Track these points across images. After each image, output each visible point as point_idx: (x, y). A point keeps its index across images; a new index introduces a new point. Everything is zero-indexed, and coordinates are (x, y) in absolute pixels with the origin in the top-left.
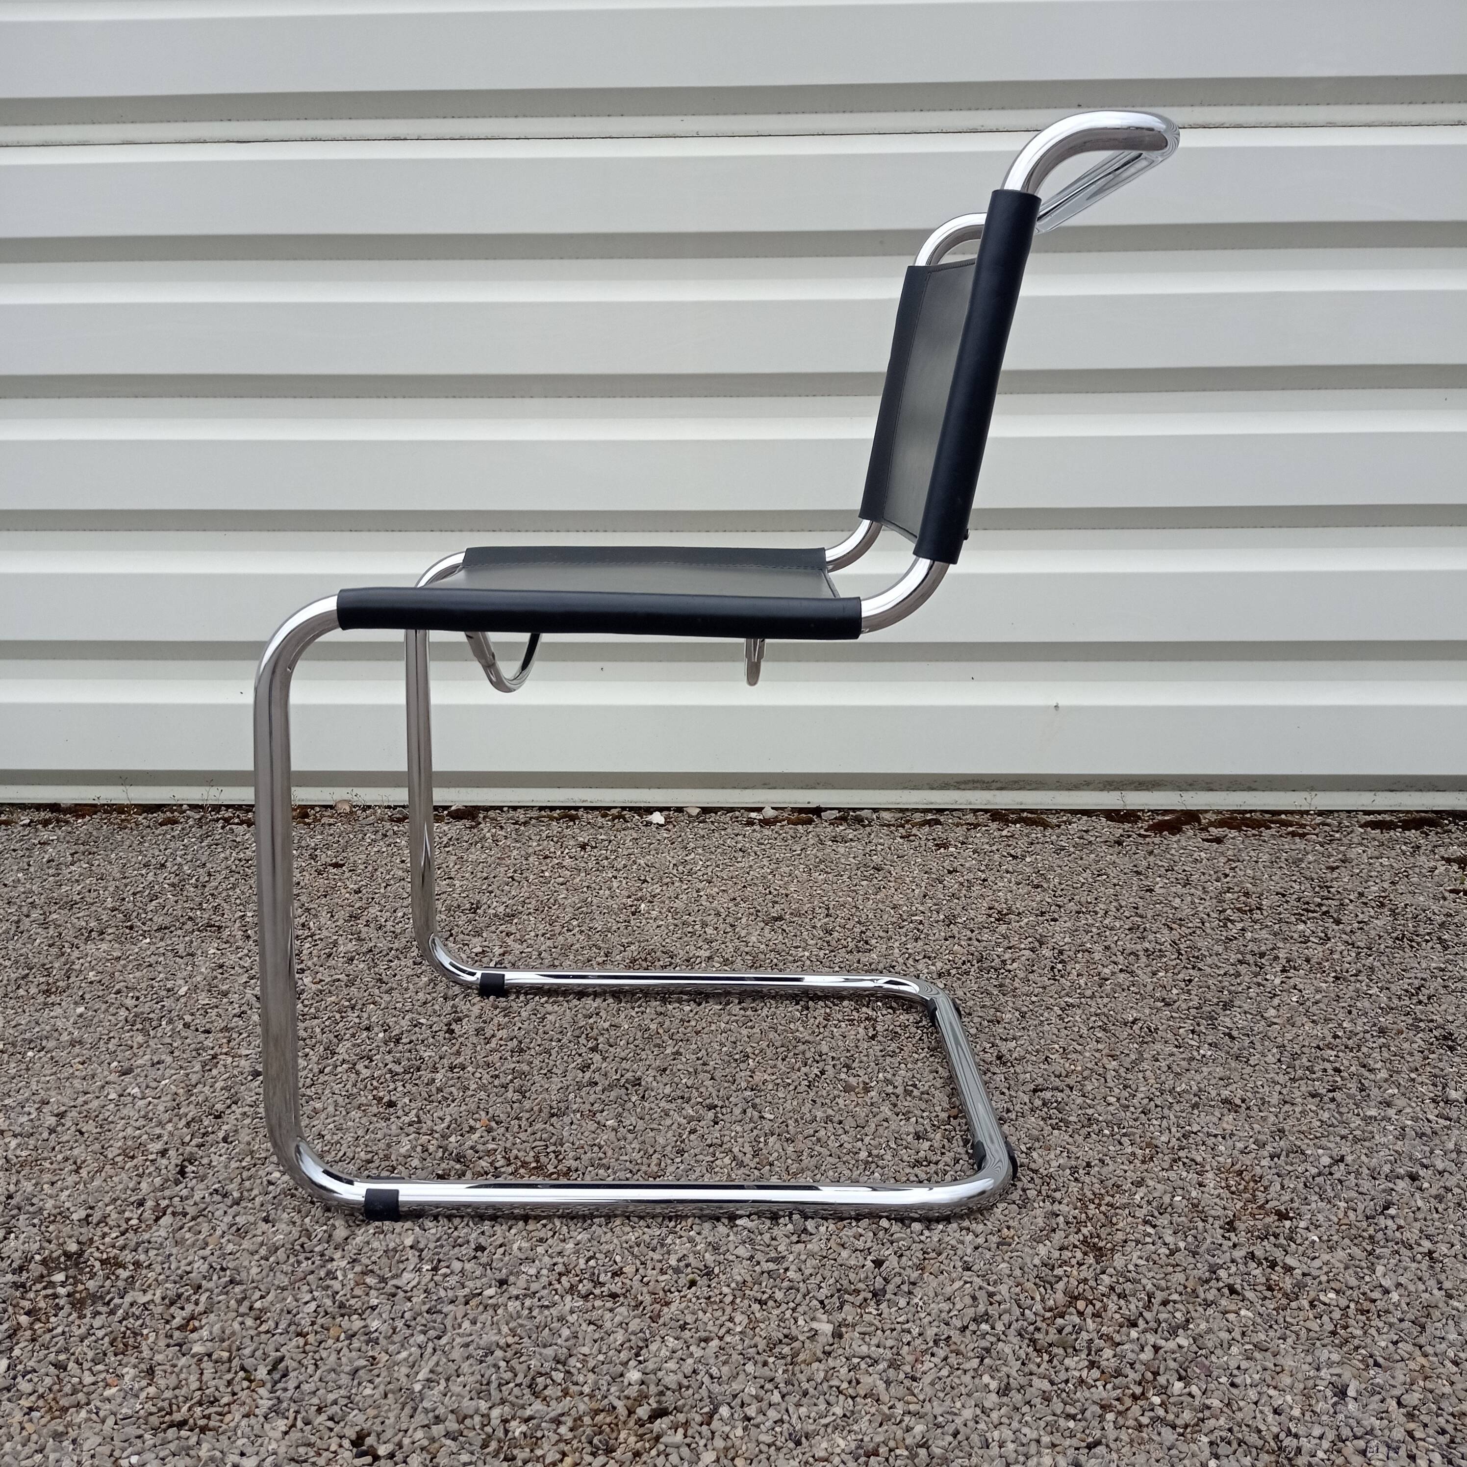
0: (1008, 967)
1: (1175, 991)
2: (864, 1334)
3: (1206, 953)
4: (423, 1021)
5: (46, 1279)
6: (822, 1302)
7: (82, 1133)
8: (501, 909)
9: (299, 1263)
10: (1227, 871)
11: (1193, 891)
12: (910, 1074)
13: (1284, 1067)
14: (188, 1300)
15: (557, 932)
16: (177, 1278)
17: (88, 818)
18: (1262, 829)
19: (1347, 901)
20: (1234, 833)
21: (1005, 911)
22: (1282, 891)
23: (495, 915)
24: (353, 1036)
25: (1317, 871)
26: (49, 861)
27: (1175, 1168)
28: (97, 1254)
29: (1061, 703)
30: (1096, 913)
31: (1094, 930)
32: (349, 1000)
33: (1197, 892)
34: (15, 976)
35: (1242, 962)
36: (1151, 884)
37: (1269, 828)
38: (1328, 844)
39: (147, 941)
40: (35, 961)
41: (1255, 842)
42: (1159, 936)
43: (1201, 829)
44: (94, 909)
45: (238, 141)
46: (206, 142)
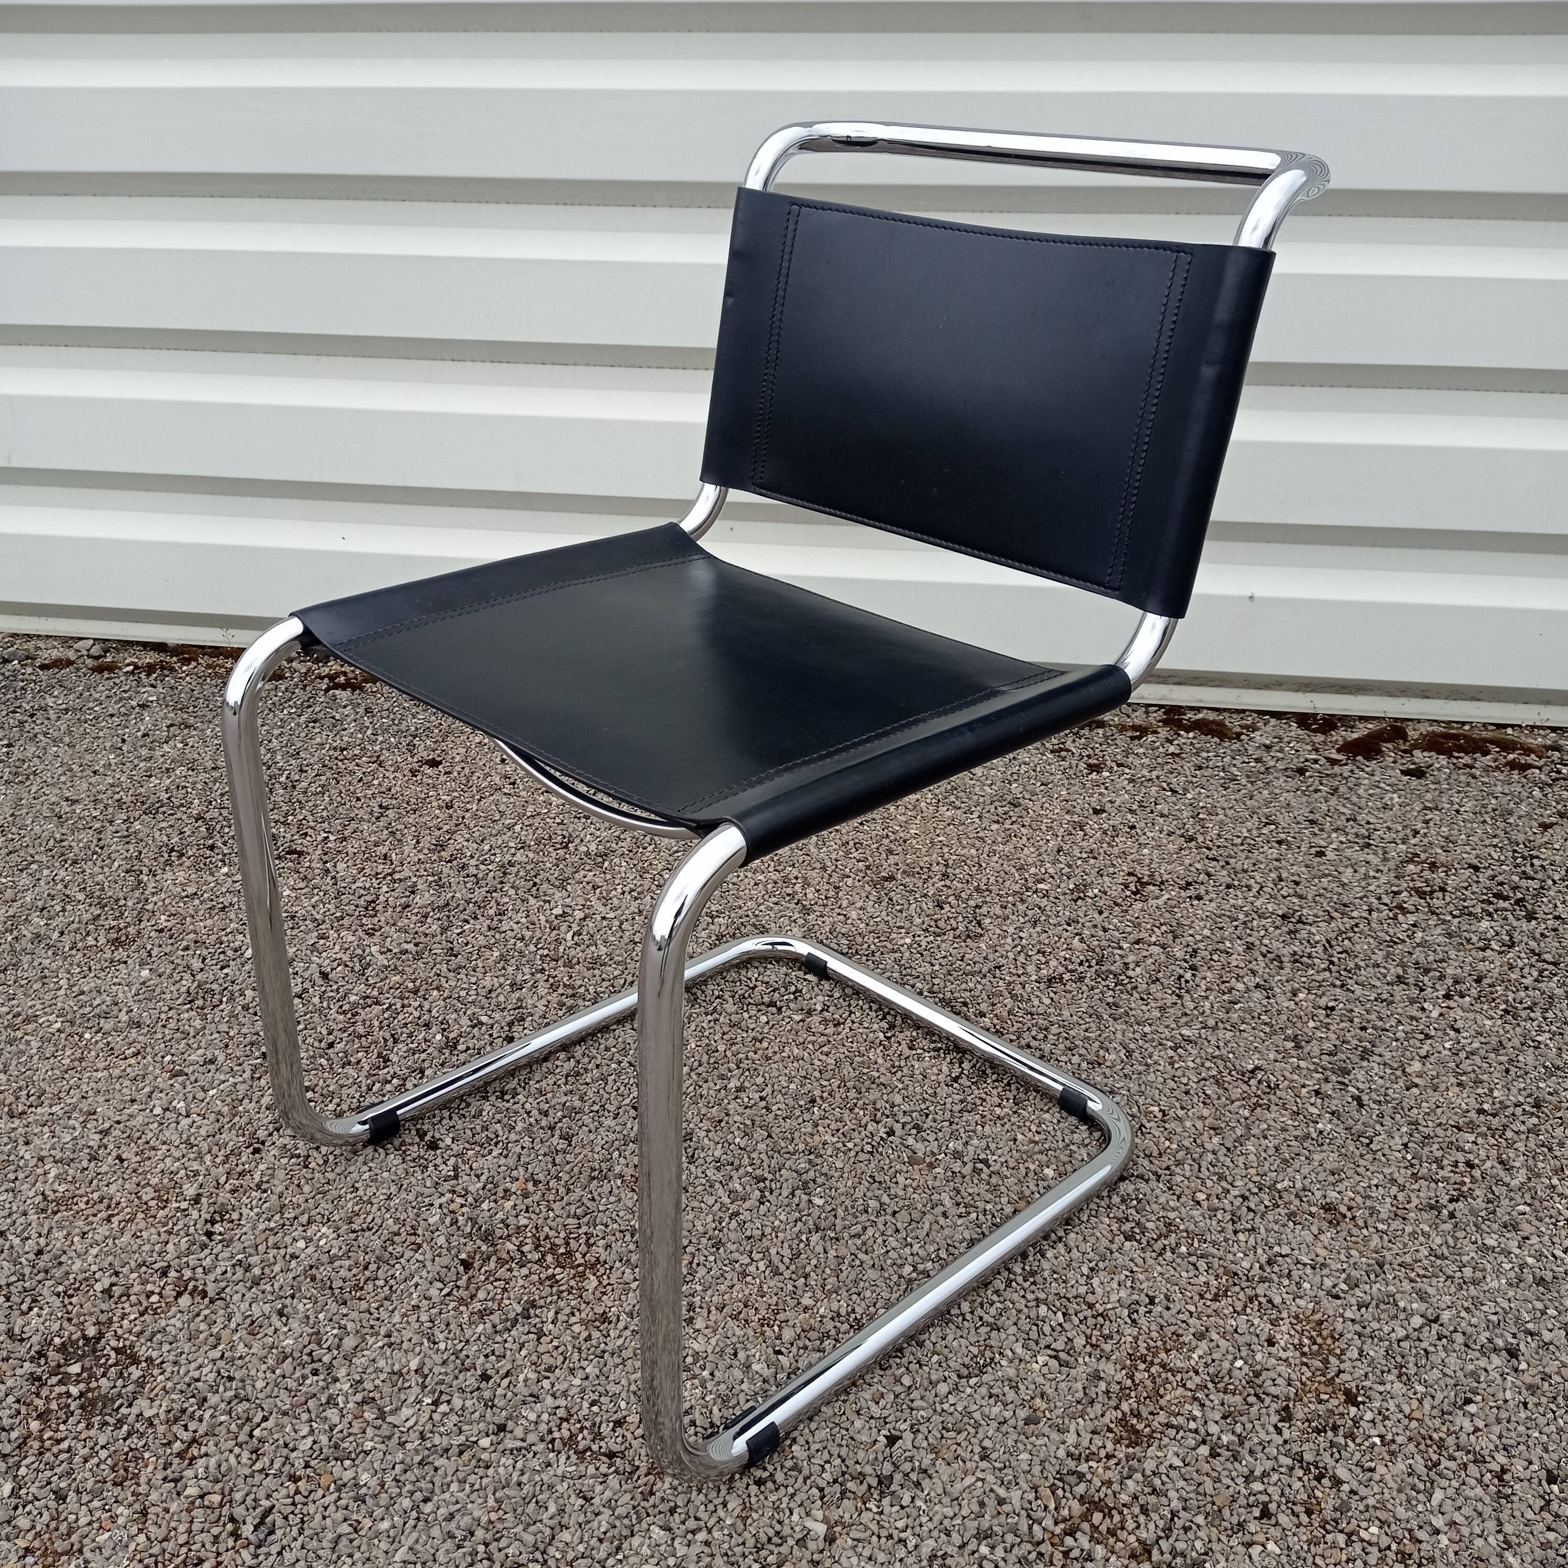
0: (1130, 973)
1: (1311, 1024)
2: (858, 1540)
3: (1362, 964)
4: (484, 1019)
5: (62, 1370)
6: (821, 1490)
7: (122, 1161)
8: (593, 847)
9: (304, 1377)
10: (1419, 826)
11: (1371, 858)
12: (983, 1144)
13: (1409, 1157)
14: (192, 1417)
15: (646, 887)
16: (184, 1387)
17: (194, 664)
18: (1477, 755)
19: (1550, 882)
20: (1443, 760)
21: (1146, 879)
22: (1475, 862)
23: (587, 854)
24: (410, 1035)
25: (1524, 830)
26: (144, 736)
27: (1248, 1311)
28: (113, 1343)
29: (1257, 594)
30: (1249, 888)
31: (1241, 916)
32: (414, 981)
33: (1375, 860)
34: (86, 917)
35: (1400, 980)
36: (1323, 843)
37: (1486, 753)
38: (1550, 786)
39: (225, 870)
40: (110, 894)
41: (1462, 778)
42: (1314, 930)
43: (1405, 751)
44: (178, 815)
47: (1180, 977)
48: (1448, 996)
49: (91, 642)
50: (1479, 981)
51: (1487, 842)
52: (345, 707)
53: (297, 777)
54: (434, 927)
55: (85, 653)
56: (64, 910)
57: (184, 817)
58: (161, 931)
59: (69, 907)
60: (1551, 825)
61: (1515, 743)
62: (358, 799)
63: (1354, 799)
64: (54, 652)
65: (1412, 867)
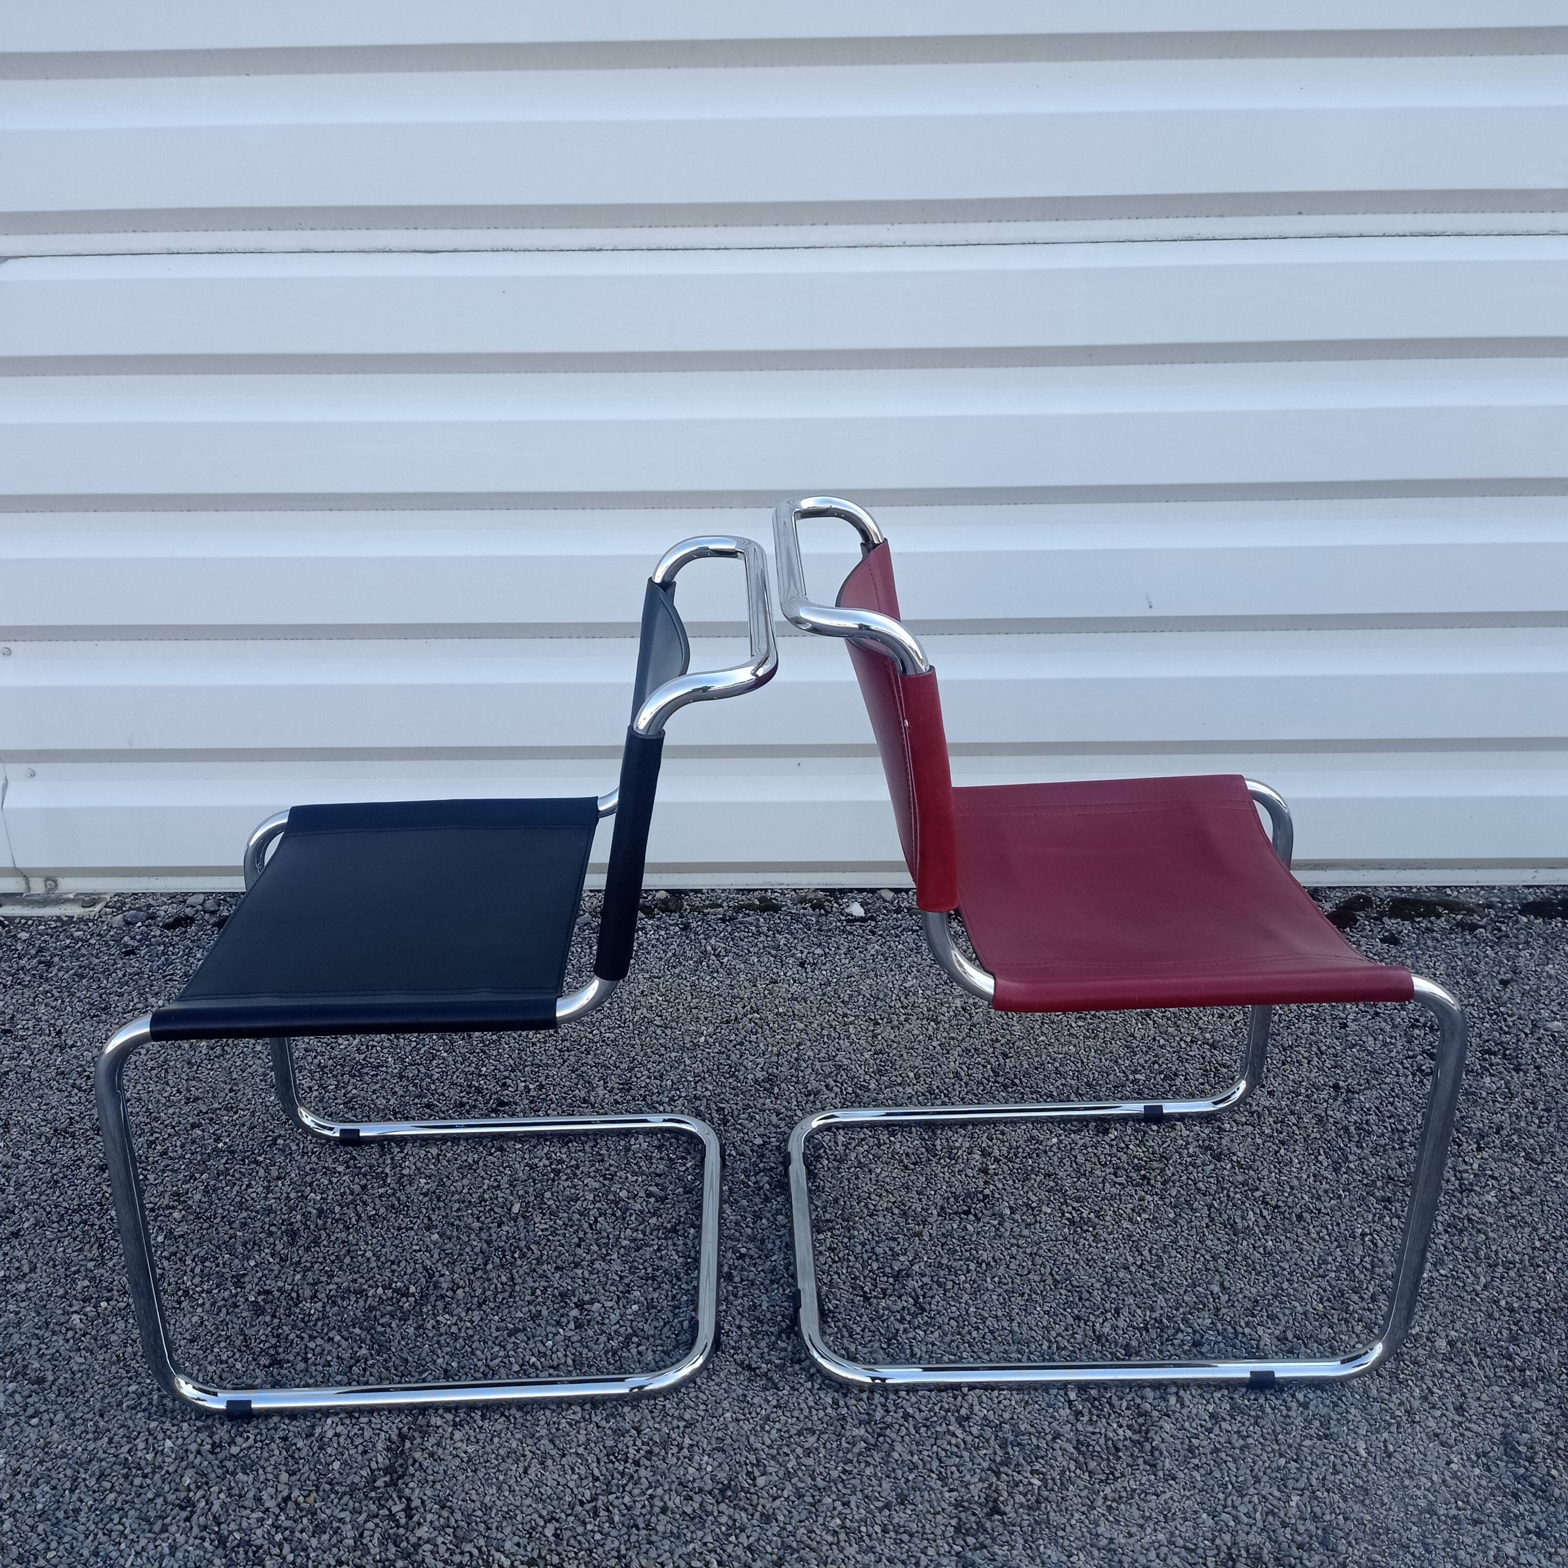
18: (1433, 918)
20: (1408, 925)
25: (1490, 988)
36: (1343, 1016)
37: (1439, 916)
38: (1497, 943)
41: (1429, 943)
42: (1362, 1098)
43: (1375, 919)
45: (426, 252)
46: (391, 251)
47: (1276, 1152)
48: (1479, 1149)
49: (202, 897)
50: (1497, 1133)
51: (1466, 1002)
54: (661, 1167)
55: (200, 908)
56: (331, 1182)
57: (388, 1077)
58: (425, 1195)
59: (335, 1180)
60: (1508, 982)
61: (1458, 904)
62: (534, 1044)
64: (170, 910)
65: (1417, 1031)
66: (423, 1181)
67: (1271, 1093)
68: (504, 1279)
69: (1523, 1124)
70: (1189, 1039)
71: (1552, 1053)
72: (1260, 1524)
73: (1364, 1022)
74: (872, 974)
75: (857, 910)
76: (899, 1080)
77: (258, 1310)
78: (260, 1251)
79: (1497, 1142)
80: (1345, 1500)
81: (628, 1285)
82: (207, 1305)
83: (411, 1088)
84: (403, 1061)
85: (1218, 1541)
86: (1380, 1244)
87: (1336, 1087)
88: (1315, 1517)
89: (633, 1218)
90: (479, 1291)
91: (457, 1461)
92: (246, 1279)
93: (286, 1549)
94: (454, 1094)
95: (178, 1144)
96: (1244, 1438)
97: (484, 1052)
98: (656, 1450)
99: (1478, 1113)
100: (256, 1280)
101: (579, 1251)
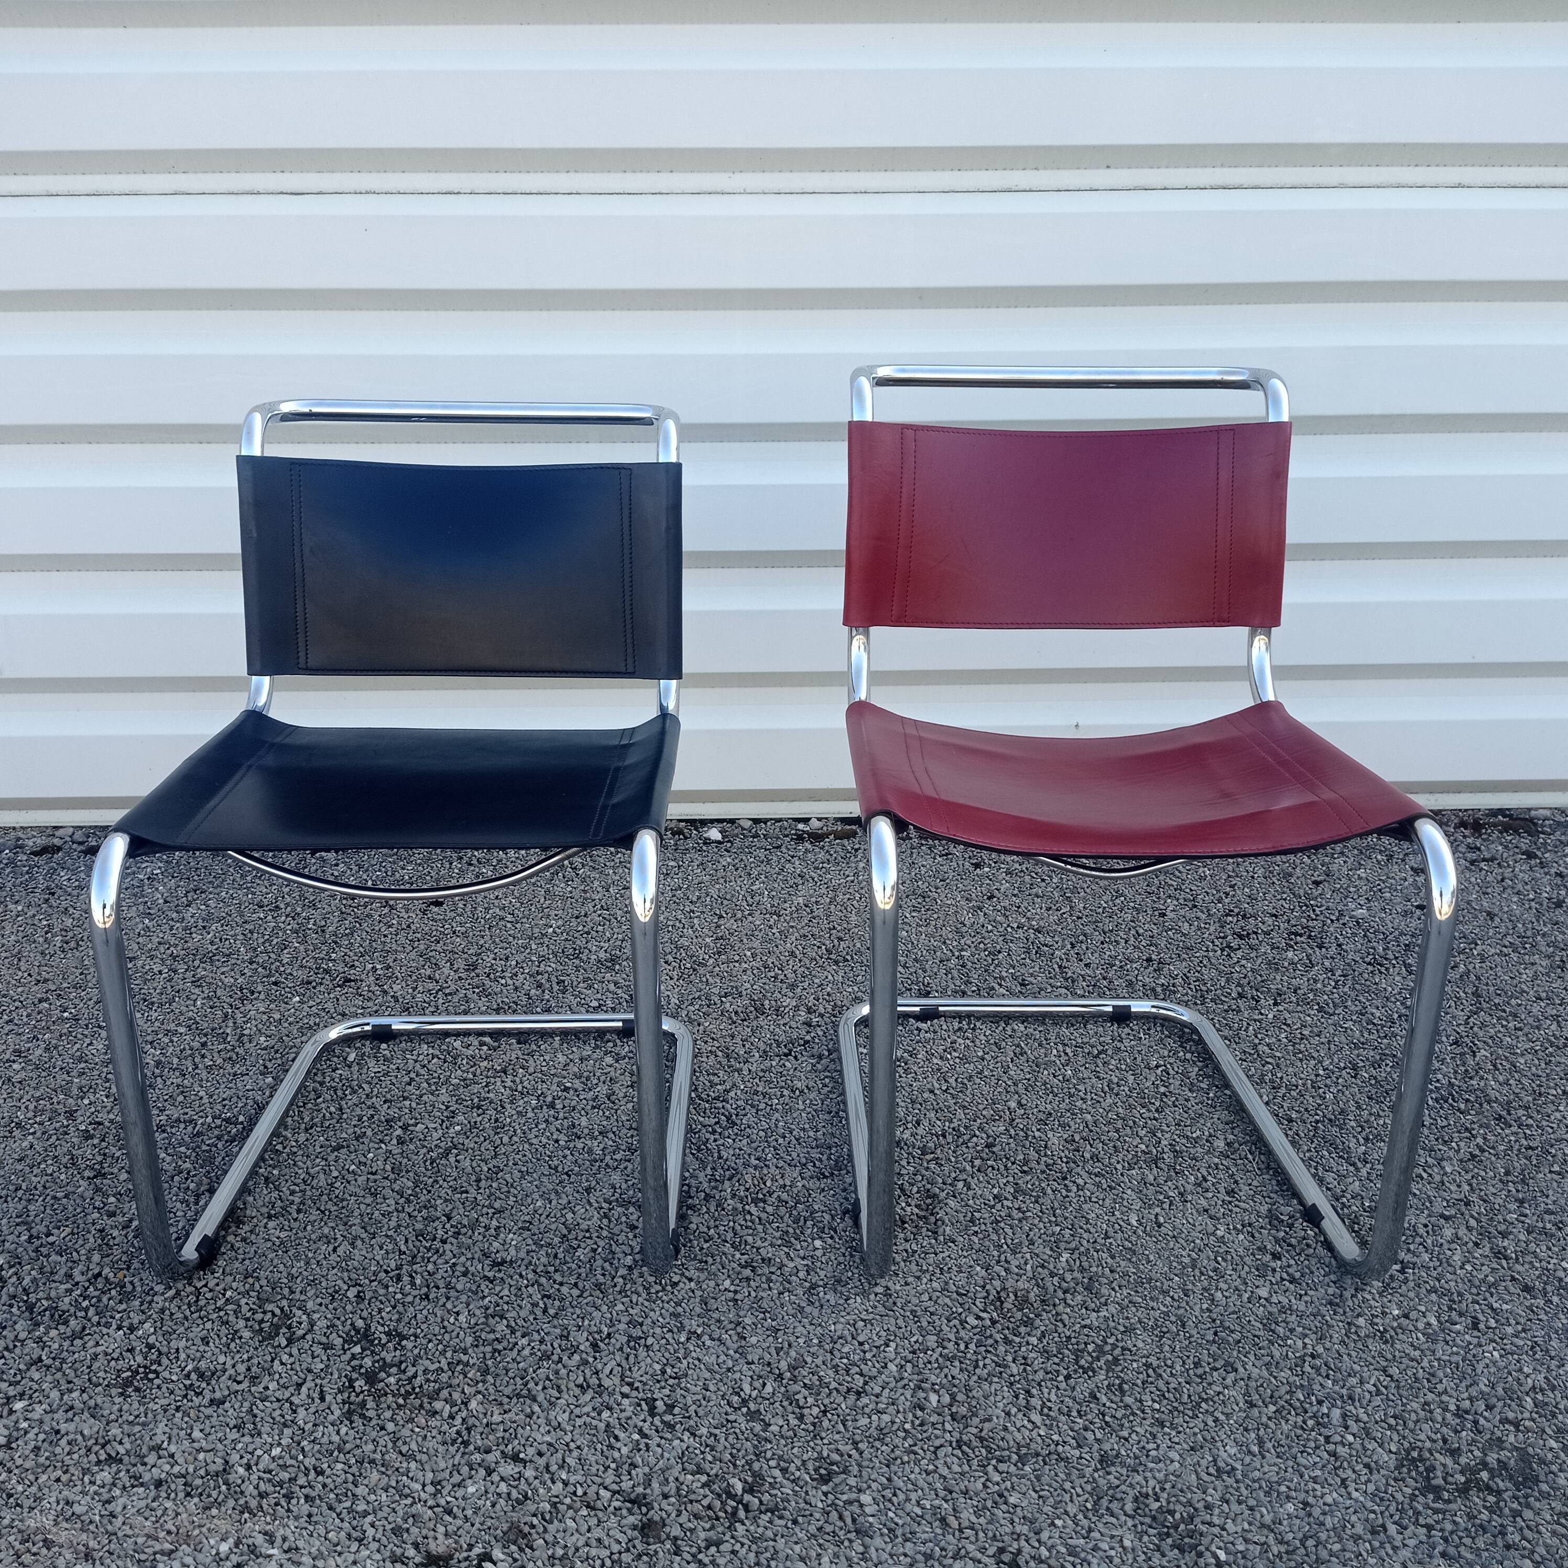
5: (348, 1351)
8: (602, 955)
10: (1228, 889)
11: (1199, 914)
28: (380, 1329)
29: (1081, 723)
33: (1203, 916)
34: (196, 1045)
35: (1241, 996)
39: (297, 999)
40: (206, 1025)
42: (1172, 968)
44: (234, 961)
45: (292, 194)
46: (259, 193)
48: (1276, 1004)
49: (71, 830)
50: (1295, 992)
51: (1279, 897)
52: (337, 865)
53: (323, 923)
55: (69, 839)
56: (172, 1041)
57: (239, 962)
58: (265, 1049)
59: (175, 1039)
60: (1321, 882)
62: (385, 936)
63: (1177, 873)
64: (39, 841)
65: (1230, 918)
66: (263, 1039)
67: (1087, 965)
68: (333, 1109)
69: (1319, 986)
70: (1015, 925)
71: (1354, 934)
72: (1030, 1274)
73: (1182, 912)
74: (722, 881)
75: (714, 834)
76: (737, 958)
77: (87, 1136)
78: (95, 1093)
79: (1294, 999)
80: (1113, 1257)
81: (453, 1112)
82: (39, 1134)
83: (260, 969)
84: (255, 950)
85: (988, 1287)
86: (1171, 1072)
87: (1149, 960)
88: (1082, 1270)
89: (464, 1062)
90: (307, 1119)
91: (269, 1244)
92: (79, 1113)
93: (91, 1312)
94: (301, 974)
95: (25, 1014)
96: (1023, 1213)
97: (336, 943)
98: (464, 1230)
99: (1278, 978)
100: (88, 1114)
101: (408, 1088)
